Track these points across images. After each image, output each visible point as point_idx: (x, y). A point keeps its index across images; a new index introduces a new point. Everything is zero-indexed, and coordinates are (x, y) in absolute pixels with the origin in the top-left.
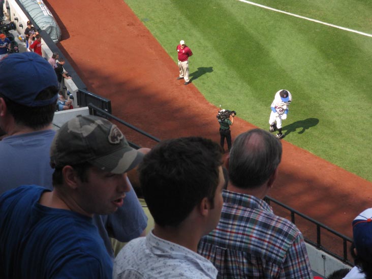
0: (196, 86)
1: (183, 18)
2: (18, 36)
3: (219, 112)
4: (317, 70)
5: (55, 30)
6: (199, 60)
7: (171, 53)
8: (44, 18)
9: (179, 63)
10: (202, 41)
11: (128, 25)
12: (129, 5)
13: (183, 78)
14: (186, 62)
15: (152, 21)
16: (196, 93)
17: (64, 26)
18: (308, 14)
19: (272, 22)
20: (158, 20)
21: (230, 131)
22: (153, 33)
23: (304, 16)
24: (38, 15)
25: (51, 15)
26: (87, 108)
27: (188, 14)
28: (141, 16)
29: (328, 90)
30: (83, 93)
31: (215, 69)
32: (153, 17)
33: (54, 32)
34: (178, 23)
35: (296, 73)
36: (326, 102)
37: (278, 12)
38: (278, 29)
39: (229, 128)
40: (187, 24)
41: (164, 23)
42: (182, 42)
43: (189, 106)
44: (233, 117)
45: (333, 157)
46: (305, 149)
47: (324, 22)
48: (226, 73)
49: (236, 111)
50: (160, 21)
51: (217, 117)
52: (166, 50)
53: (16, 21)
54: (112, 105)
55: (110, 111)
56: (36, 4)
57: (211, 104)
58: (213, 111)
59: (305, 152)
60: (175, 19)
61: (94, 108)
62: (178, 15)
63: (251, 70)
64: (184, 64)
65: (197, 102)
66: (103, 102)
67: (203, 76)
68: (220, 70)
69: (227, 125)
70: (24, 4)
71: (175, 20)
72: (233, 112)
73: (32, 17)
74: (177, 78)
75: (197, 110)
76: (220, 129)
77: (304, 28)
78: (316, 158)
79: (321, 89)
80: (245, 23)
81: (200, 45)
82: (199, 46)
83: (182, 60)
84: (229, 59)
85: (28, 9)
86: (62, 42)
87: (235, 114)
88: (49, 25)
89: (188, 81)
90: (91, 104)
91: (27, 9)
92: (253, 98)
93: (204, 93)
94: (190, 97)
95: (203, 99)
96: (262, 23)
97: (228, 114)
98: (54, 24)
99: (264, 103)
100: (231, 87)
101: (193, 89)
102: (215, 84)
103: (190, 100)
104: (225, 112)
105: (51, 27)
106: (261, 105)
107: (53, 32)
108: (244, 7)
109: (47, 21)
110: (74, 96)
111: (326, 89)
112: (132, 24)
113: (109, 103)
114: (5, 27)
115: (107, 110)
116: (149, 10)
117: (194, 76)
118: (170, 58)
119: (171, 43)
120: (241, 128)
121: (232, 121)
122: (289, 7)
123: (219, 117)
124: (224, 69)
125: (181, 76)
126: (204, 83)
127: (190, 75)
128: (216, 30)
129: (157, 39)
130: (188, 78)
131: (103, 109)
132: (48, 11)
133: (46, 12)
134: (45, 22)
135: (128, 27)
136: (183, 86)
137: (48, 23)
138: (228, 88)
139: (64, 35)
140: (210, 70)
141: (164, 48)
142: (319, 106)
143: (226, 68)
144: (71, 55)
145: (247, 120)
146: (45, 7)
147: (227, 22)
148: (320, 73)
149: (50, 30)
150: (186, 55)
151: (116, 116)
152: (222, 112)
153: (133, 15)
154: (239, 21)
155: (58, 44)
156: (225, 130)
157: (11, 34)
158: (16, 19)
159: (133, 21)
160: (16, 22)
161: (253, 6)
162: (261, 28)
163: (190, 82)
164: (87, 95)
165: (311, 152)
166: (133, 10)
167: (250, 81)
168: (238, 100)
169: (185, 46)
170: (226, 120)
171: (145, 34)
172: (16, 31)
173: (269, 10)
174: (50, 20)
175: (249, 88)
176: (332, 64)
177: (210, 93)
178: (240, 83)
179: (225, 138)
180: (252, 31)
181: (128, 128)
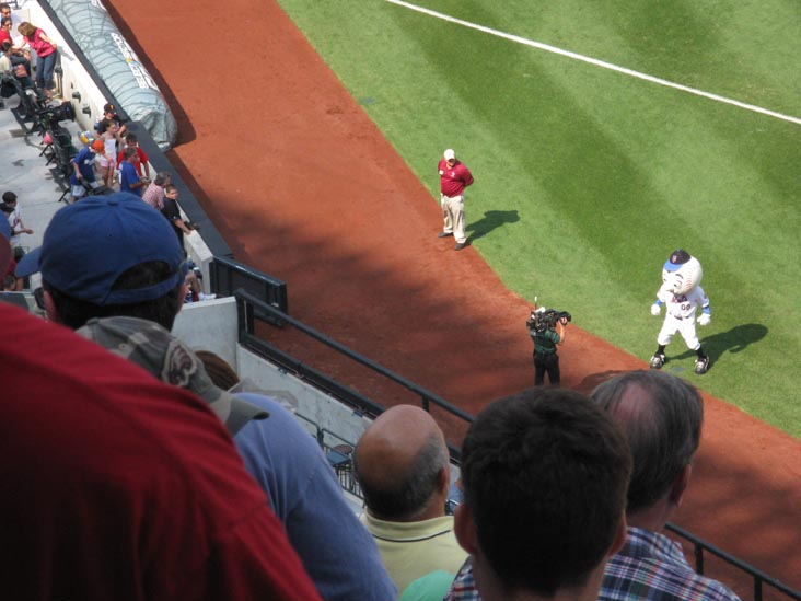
0: (481, 253)
1: (455, 98)
2: (79, 135)
3: (533, 313)
4: (758, 222)
5: (162, 122)
6: (488, 194)
7: (425, 177)
8: (139, 95)
9: (443, 201)
10: (496, 150)
11: (329, 112)
12: (332, 67)
13: (452, 234)
14: (458, 198)
15: (384, 104)
16: (481, 268)
17: (184, 112)
18: (740, 92)
19: (657, 110)
20: (398, 103)
21: (558, 357)
22: (384, 131)
23: (730, 98)
24: (126, 87)
25: (156, 88)
26: (232, 299)
27: (466, 88)
28: (357, 92)
29: (783, 266)
30: (224, 265)
31: (524, 216)
32: (385, 94)
33: (161, 126)
34: (441, 109)
35: (711, 228)
36: (779, 295)
37: (671, 87)
38: (669, 127)
39: (556, 350)
40: (464, 111)
41: (409, 109)
42: (449, 154)
43: (464, 298)
44: (565, 325)
45: (794, 422)
46: (730, 401)
47: (776, 111)
48: (551, 224)
49: (571, 313)
50: (402, 105)
51: (528, 324)
52: (414, 171)
53: (77, 100)
54: (290, 292)
55: (284, 308)
56: (122, 61)
57: (516, 296)
58: (519, 310)
59: (730, 408)
60: (435, 99)
61: (246, 299)
62: (444, 90)
63: (608, 217)
64: (455, 203)
65: (483, 288)
66: (268, 286)
67: (498, 231)
68: (536, 216)
69: (551, 343)
70: (95, 62)
71: (435, 103)
72: (564, 314)
73: (112, 91)
74: (437, 234)
75: (483, 309)
76: (535, 352)
77: (729, 125)
78: (754, 422)
79: (768, 265)
80: (595, 110)
81: (490, 159)
82: (488, 162)
83: (450, 194)
84: (557, 192)
85: (103, 74)
86: (177, 150)
87: (569, 319)
88: (150, 111)
89: (463, 241)
90: (241, 291)
91: (100, 73)
92: (610, 282)
93: (499, 271)
94: (468, 278)
95: (496, 284)
96: (634, 111)
97: (553, 318)
98: (162, 108)
99: (636, 294)
100: (561, 256)
101: (474, 259)
102: (523, 250)
103: (466, 284)
104: (547, 313)
105: (155, 116)
106: (629, 299)
107: (158, 127)
108: (593, 76)
109: (147, 101)
110: (202, 272)
111: (779, 266)
112: (339, 111)
113: (283, 289)
114: (51, 115)
115: (277, 305)
116: (375, 80)
117: (477, 230)
118: (423, 188)
119: (425, 155)
120: (583, 350)
121: (562, 335)
122: (696, 76)
123: (532, 325)
124: (545, 216)
125: (447, 230)
126: (500, 247)
127: (467, 229)
128: (529, 128)
129: (394, 145)
130: (462, 235)
131: (269, 303)
132: (149, 79)
133: (145, 81)
134: (141, 103)
135: (329, 116)
136: (453, 253)
137: (149, 104)
138: (555, 259)
139: (184, 131)
140: (512, 217)
141: (410, 165)
142: (764, 305)
143: (551, 214)
144: (198, 180)
145: (597, 332)
146: (142, 69)
147: (554, 109)
148: (765, 228)
149: (152, 121)
150: (459, 181)
151: (299, 318)
152: (540, 314)
153: (339, 90)
154: (581, 106)
155: (169, 153)
156: (547, 354)
157: (65, 130)
158: (77, 96)
159: (341, 103)
160: (75, 101)
161: (614, 73)
162: (630, 123)
163: (468, 243)
164: (232, 270)
165: (742, 410)
166: (340, 78)
167: (604, 242)
168: (577, 286)
169: (455, 162)
170: (548, 332)
171: (368, 135)
172: (75, 123)
173: (651, 82)
174: (153, 99)
175: (603, 259)
176: (792, 207)
177: (513, 268)
178: (580, 249)
179: (546, 374)
180: (611, 131)
181: (324, 347)
